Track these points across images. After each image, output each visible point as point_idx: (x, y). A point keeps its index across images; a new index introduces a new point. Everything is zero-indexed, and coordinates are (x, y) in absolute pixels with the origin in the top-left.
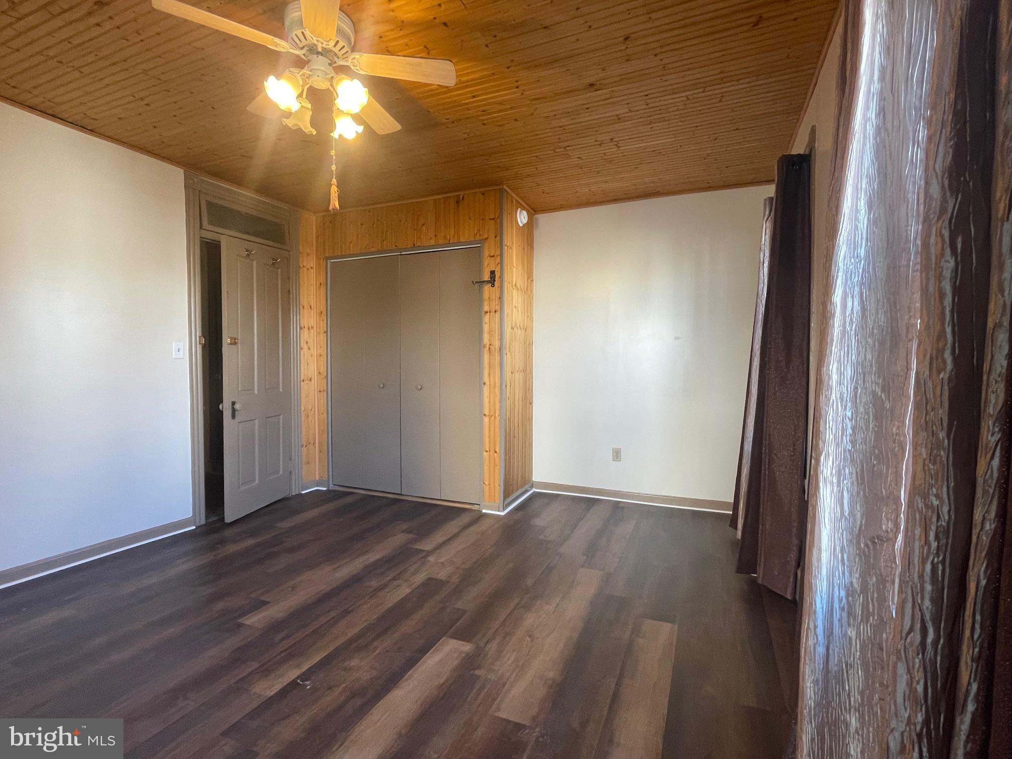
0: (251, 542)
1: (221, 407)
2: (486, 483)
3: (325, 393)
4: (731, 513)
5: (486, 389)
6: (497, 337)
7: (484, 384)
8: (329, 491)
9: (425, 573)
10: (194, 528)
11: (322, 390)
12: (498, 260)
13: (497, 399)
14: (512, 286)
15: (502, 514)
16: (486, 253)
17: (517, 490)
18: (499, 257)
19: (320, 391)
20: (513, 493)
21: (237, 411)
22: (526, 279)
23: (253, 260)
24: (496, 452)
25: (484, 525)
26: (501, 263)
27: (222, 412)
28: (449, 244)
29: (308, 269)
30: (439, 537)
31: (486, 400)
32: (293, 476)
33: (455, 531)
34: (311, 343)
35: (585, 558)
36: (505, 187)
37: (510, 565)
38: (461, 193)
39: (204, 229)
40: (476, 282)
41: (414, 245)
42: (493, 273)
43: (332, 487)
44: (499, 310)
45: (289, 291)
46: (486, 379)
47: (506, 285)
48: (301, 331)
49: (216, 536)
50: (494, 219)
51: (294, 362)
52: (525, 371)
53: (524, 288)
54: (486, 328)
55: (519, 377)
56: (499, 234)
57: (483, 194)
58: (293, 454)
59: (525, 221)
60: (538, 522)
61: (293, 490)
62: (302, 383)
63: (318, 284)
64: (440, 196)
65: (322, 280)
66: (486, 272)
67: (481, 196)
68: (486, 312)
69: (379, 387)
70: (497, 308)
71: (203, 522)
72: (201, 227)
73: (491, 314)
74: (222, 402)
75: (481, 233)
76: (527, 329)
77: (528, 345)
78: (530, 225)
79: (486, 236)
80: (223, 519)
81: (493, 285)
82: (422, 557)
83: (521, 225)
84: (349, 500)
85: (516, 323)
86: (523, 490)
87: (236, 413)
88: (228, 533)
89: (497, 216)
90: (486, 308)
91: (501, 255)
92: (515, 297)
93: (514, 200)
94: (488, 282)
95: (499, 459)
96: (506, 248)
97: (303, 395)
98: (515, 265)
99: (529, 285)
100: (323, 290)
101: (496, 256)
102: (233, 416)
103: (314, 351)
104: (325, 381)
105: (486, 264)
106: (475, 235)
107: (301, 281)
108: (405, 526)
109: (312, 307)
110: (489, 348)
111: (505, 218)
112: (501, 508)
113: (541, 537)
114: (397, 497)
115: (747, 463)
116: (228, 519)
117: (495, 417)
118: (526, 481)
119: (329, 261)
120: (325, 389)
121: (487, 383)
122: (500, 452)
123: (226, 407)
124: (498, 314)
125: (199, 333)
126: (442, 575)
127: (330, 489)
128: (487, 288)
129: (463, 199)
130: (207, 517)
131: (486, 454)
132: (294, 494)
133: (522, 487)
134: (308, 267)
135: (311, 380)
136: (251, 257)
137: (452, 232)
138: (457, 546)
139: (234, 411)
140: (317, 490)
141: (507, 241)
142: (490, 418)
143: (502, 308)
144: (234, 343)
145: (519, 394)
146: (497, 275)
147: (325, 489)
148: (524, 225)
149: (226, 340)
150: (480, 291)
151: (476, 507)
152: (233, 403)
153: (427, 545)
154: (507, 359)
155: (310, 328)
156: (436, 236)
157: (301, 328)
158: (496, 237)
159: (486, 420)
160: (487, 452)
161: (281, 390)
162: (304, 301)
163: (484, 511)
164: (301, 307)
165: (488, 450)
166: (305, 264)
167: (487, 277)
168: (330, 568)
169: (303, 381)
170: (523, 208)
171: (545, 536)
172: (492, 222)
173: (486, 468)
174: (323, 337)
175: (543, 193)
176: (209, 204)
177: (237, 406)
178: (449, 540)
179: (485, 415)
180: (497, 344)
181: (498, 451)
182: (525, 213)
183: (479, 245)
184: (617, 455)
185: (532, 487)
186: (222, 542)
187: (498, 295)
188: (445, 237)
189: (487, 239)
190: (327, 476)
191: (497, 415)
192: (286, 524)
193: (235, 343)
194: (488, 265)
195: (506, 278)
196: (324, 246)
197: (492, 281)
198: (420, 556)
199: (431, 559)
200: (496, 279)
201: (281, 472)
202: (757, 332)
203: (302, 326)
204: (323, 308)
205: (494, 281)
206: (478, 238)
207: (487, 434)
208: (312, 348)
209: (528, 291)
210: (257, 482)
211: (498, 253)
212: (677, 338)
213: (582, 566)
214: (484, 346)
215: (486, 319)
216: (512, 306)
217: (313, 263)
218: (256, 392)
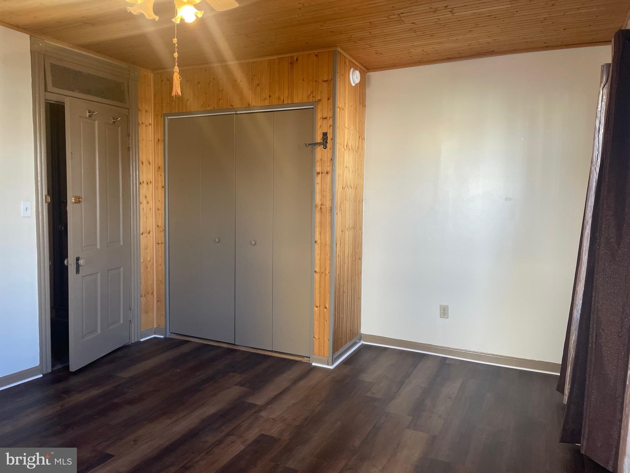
0: (94, 392)
1: (66, 262)
2: (316, 337)
3: (163, 245)
4: (559, 374)
5: (317, 247)
6: (328, 198)
7: (316, 242)
8: (166, 339)
9: (257, 430)
10: (42, 376)
11: (160, 242)
12: (331, 122)
13: (328, 257)
14: (344, 147)
15: (331, 367)
16: (319, 115)
17: (346, 343)
18: (331, 119)
19: (158, 244)
20: (341, 346)
21: (81, 266)
22: (358, 137)
23: (95, 120)
24: (326, 308)
25: (314, 379)
26: (333, 126)
27: (67, 267)
28: (283, 105)
29: (146, 126)
30: (270, 391)
31: (317, 258)
32: (133, 325)
33: (286, 384)
34: (149, 197)
35: (411, 418)
36: (339, 49)
37: (339, 423)
38: (295, 55)
39: (49, 92)
40: (309, 144)
41: (249, 105)
42: (325, 135)
43: (169, 335)
44: (330, 172)
45: (129, 148)
46: (317, 237)
47: (338, 146)
48: (140, 185)
49: (61, 386)
50: (327, 81)
51: (133, 215)
52: (354, 228)
53: (355, 147)
54: (318, 188)
55: (349, 235)
56: (332, 97)
57: (317, 56)
58: (133, 304)
59: (357, 80)
60: (367, 377)
61: (133, 339)
62: (141, 236)
63: (156, 140)
64: (275, 57)
65: (160, 136)
66: (319, 134)
67: (315, 58)
68: (318, 173)
69: (215, 241)
70: (329, 169)
71: (49, 370)
72: (46, 90)
73: (323, 174)
74: (68, 258)
75: (314, 95)
76: (358, 188)
77: (358, 202)
78: (363, 84)
79: (319, 98)
80: (68, 367)
81: (325, 147)
82: (255, 412)
83: (353, 85)
84: (185, 349)
85: (346, 183)
86: (352, 343)
87: (80, 268)
88: (73, 381)
89: (330, 79)
90: (318, 169)
91: (334, 117)
92: (346, 157)
93: (347, 60)
94: (320, 144)
95: (329, 315)
96: (338, 109)
97: (142, 246)
98: (347, 125)
99: (360, 144)
100: (161, 146)
101: (328, 118)
102: (78, 271)
103: (152, 205)
104: (163, 234)
105: (319, 126)
106: (308, 97)
107: (140, 139)
108: (238, 378)
109: (151, 163)
110: (321, 208)
111: (338, 79)
112: (330, 362)
113: (369, 394)
114: (230, 347)
115: (576, 330)
116: (73, 368)
117: (325, 274)
118: (355, 334)
119: (166, 118)
120: (163, 241)
121: (319, 242)
122: (329, 306)
123: (70, 262)
124: (329, 177)
125: (45, 192)
126: (274, 432)
127: (168, 336)
128: (319, 150)
129: (297, 60)
130: (53, 366)
131: (316, 309)
132: (133, 342)
133: (350, 340)
134: (147, 123)
135: (149, 233)
136: (93, 117)
137: (286, 94)
138: (288, 401)
139: (78, 266)
140: (155, 338)
141: (339, 103)
142: (320, 275)
143: (333, 170)
144: (78, 200)
145: (348, 250)
146: (329, 137)
147: (162, 337)
148: (356, 85)
149: (71, 200)
150: (313, 153)
151: (305, 360)
152: (78, 259)
153: (259, 400)
154: (338, 218)
155: (149, 183)
156: (270, 96)
157: (140, 183)
158: (328, 99)
159: (317, 276)
160: (317, 307)
161: (122, 244)
162: (143, 157)
163: (314, 364)
164: (140, 163)
165: (318, 305)
166: (143, 122)
167: (319, 139)
168: (169, 421)
169: (142, 234)
170: (356, 69)
171: (373, 393)
172: (325, 84)
173: (316, 323)
174: (161, 192)
175: (376, 53)
176: (52, 65)
177: (81, 262)
178: (281, 394)
179: (315, 272)
180: (328, 204)
181: (327, 306)
182: (357, 73)
183: (312, 107)
184: (444, 312)
185: (360, 339)
186: (67, 392)
187: (330, 156)
188: (279, 98)
189: (319, 100)
190: (164, 326)
191: (327, 272)
192: (126, 374)
193: (79, 202)
194: (321, 127)
195: (338, 140)
196: (162, 104)
197: (324, 142)
198: (253, 411)
199: (263, 414)
200: (328, 141)
201: (122, 322)
202: (590, 199)
203: (141, 181)
204: (161, 163)
205: (326, 142)
206: (311, 100)
207: (317, 291)
208: (150, 202)
209: (359, 151)
210: (99, 332)
211: (330, 114)
212: (507, 199)
213: (408, 427)
214: (316, 206)
215: (318, 179)
216: (344, 166)
217: (151, 120)
218: (98, 247)
